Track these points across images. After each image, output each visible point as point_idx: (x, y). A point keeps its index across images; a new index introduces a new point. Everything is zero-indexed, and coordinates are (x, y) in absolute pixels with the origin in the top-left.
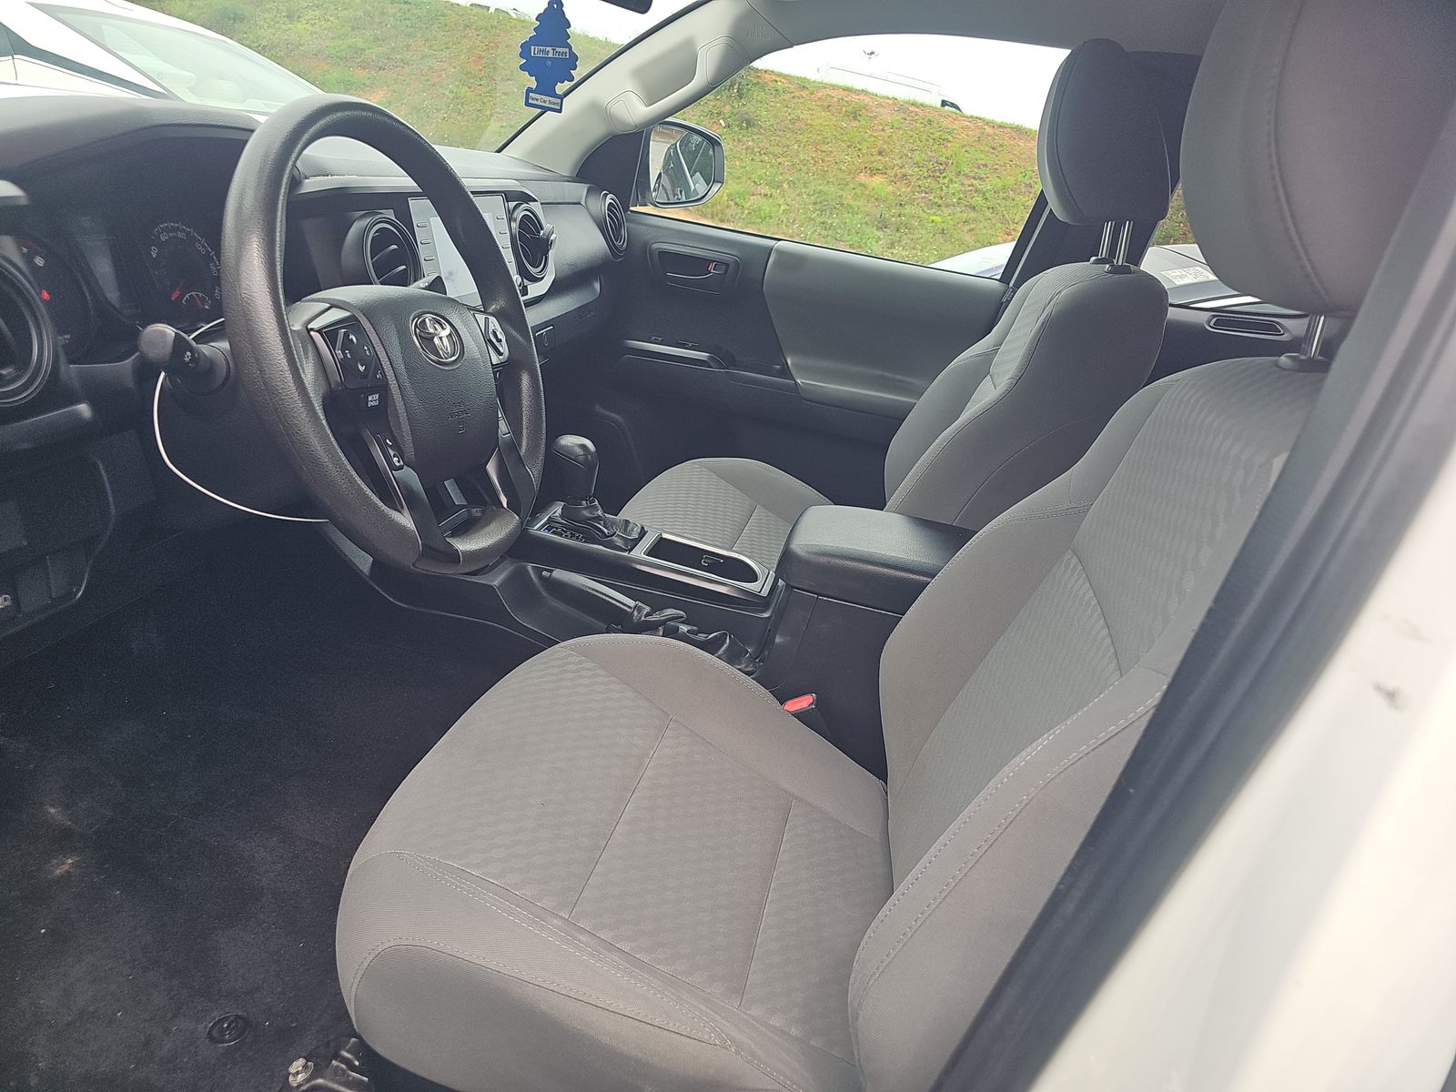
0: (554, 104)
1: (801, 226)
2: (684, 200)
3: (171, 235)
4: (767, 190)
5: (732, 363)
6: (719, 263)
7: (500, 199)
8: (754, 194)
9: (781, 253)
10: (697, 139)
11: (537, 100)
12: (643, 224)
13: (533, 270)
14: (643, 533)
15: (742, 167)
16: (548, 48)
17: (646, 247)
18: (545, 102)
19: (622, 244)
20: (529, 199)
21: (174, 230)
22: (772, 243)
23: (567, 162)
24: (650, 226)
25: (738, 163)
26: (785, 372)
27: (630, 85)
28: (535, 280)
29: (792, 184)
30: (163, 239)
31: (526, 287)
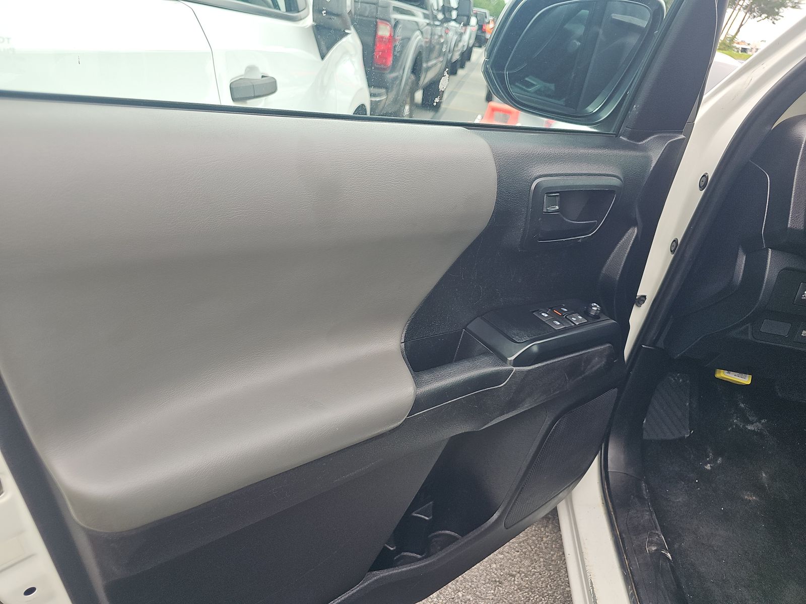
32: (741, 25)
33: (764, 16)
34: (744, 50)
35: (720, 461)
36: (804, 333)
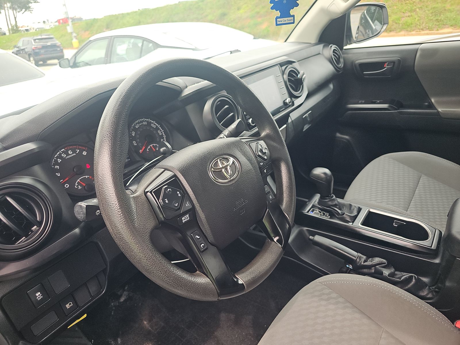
0: (290, 20)
1: (427, 23)
2: (371, 36)
3: (140, 124)
4: (409, 14)
5: (401, 106)
6: (390, 62)
7: (277, 67)
8: (403, 17)
9: (423, 50)
10: (373, 8)
11: (281, 21)
12: (352, 54)
13: (296, 93)
14: (359, 210)
15: (397, 8)
17: (353, 63)
18: (285, 21)
19: (341, 65)
20: (291, 62)
21: (142, 122)
22: (417, 46)
23: (313, 38)
24: (354, 54)
25: (395, 7)
26: (431, 106)
28: (297, 97)
29: (421, 8)
30: (137, 127)
31: (294, 102)
32: (15, 18)
33: (24, 10)
34: (27, 30)
35: (119, 341)
36: (68, 306)
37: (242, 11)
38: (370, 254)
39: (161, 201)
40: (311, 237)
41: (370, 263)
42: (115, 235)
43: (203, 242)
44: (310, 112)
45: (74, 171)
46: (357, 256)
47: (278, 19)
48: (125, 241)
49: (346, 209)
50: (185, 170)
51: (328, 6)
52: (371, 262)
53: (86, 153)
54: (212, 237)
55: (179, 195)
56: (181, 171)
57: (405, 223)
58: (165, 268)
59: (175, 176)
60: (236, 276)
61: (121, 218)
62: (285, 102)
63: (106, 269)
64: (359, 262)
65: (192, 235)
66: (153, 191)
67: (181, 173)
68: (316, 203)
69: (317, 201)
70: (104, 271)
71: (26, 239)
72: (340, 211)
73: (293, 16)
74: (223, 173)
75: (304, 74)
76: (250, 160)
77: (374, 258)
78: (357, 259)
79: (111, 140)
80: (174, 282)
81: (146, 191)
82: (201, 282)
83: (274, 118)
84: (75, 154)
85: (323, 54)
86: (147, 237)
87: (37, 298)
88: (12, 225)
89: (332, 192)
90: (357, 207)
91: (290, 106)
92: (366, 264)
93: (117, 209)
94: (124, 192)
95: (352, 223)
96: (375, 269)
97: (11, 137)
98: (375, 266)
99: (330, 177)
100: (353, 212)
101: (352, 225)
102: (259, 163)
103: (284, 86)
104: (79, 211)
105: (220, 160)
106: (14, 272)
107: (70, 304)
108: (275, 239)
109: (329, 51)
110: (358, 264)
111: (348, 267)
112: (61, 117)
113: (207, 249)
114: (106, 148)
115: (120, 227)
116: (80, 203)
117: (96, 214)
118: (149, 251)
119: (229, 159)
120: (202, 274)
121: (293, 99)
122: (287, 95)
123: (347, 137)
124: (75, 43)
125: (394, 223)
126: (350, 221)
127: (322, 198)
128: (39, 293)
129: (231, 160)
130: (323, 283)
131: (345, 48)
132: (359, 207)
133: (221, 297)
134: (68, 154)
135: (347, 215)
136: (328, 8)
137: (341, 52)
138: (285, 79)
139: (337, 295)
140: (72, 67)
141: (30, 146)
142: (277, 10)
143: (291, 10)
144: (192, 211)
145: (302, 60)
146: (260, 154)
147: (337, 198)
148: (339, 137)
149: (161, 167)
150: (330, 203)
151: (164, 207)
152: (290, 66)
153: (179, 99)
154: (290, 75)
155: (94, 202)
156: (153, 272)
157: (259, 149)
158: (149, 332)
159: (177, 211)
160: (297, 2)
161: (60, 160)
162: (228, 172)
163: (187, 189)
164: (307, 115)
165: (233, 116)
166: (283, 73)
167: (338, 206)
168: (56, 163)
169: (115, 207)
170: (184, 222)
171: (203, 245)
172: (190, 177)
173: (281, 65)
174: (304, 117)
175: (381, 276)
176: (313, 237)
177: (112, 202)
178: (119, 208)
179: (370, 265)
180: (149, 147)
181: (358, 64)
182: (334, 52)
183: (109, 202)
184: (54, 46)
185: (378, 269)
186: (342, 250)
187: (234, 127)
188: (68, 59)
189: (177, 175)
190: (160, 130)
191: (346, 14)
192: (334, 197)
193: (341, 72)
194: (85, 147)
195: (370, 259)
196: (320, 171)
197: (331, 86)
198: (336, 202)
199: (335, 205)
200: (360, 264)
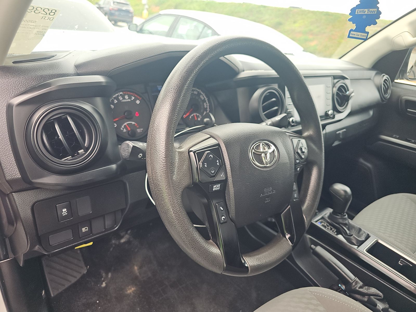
0: (363, 36)
7: (330, 79)
11: (354, 35)
12: (400, 88)
13: (339, 108)
14: (368, 237)
16: (365, 10)
17: (399, 98)
18: (358, 35)
19: (388, 96)
20: (344, 78)
23: (369, 62)
24: (403, 89)
27: (407, 29)
28: (339, 112)
31: (335, 115)
35: (110, 275)
36: (84, 230)
37: (297, 25)
38: (368, 282)
39: (201, 163)
40: (312, 246)
41: (365, 291)
42: (153, 180)
43: (225, 215)
44: (345, 130)
45: (124, 114)
46: (354, 280)
47: (352, 32)
48: (160, 189)
49: (354, 231)
50: (228, 143)
51: (394, 36)
52: (367, 290)
53: (139, 102)
54: (234, 213)
55: (218, 164)
56: (225, 142)
57: (411, 265)
58: (186, 227)
59: (218, 145)
60: (244, 257)
61: (164, 166)
62: (327, 112)
63: (125, 209)
64: (354, 286)
65: (217, 205)
66: (196, 152)
67: (225, 144)
68: (326, 216)
69: (328, 214)
70: (123, 210)
71: (72, 158)
72: (348, 232)
73: (368, 33)
74: (261, 157)
75: (353, 93)
76: (288, 154)
77: (371, 288)
78: (353, 282)
79: (176, 92)
80: (190, 243)
81: (190, 150)
82: (213, 251)
83: (321, 123)
84: (130, 100)
85: (373, 81)
86: (180, 192)
87: (63, 213)
88: (64, 142)
89: (346, 210)
90: (367, 234)
91: (330, 118)
92: (361, 291)
93: (163, 157)
94: (173, 143)
95: (357, 247)
96: (369, 299)
97: (86, 66)
98: (369, 295)
99: (350, 196)
100: (361, 236)
101: (357, 248)
102: (296, 159)
103: (331, 98)
104: (125, 148)
105: (263, 144)
106: (54, 184)
107: (86, 229)
108: (288, 236)
109: (381, 79)
110: (352, 288)
111: (340, 287)
112: (132, 61)
113: (226, 222)
114: (170, 98)
115: (160, 174)
116: (128, 142)
117: (138, 156)
118: (177, 206)
119: (271, 146)
120: (215, 244)
121: (335, 113)
122: (331, 107)
123: (369, 165)
124: (145, 13)
125: (400, 261)
126: (356, 244)
127: (334, 213)
128: (65, 210)
129: (273, 148)
130: (313, 293)
131: (395, 81)
132: (368, 234)
133: (225, 272)
134: (124, 98)
135: (354, 237)
136: (394, 38)
137: (392, 83)
138: (334, 92)
139: (325, 309)
140: (138, 32)
141: (100, 79)
142: (353, 23)
143: (368, 26)
144: (224, 183)
145: (354, 80)
146: (299, 151)
147: (349, 219)
148: (362, 163)
149: (207, 133)
150: (341, 221)
151: (202, 170)
152: (342, 81)
153: (235, 79)
154: (339, 89)
155: (140, 145)
156: (175, 226)
157: (299, 147)
158: (136, 278)
159: (211, 178)
160: (376, 20)
161: (117, 102)
162: (266, 158)
163: (226, 160)
164: (341, 132)
165: (277, 110)
166: (334, 86)
167: (347, 226)
168: (113, 103)
169: (162, 154)
170: (214, 190)
171: (224, 217)
172: (232, 151)
173: (335, 77)
174: (338, 132)
175: (373, 307)
176: (315, 247)
177: (160, 149)
178: (164, 156)
179: (364, 292)
180: (192, 115)
181: (405, 100)
182: (384, 81)
183: (157, 148)
184: (128, 11)
185: (372, 299)
186: (341, 269)
187: (277, 120)
188: (136, 24)
189: (221, 145)
190: (206, 103)
191: (409, 49)
192: (346, 216)
193: (385, 102)
194: (140, 97)
195: (366, 287)
196: (340, 188)
197: (371, 113)
198: (347, 222)
199: (345, 225)
200: (354, 288)
